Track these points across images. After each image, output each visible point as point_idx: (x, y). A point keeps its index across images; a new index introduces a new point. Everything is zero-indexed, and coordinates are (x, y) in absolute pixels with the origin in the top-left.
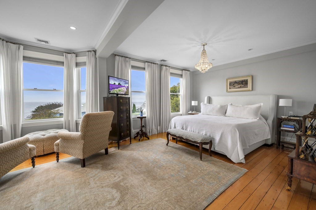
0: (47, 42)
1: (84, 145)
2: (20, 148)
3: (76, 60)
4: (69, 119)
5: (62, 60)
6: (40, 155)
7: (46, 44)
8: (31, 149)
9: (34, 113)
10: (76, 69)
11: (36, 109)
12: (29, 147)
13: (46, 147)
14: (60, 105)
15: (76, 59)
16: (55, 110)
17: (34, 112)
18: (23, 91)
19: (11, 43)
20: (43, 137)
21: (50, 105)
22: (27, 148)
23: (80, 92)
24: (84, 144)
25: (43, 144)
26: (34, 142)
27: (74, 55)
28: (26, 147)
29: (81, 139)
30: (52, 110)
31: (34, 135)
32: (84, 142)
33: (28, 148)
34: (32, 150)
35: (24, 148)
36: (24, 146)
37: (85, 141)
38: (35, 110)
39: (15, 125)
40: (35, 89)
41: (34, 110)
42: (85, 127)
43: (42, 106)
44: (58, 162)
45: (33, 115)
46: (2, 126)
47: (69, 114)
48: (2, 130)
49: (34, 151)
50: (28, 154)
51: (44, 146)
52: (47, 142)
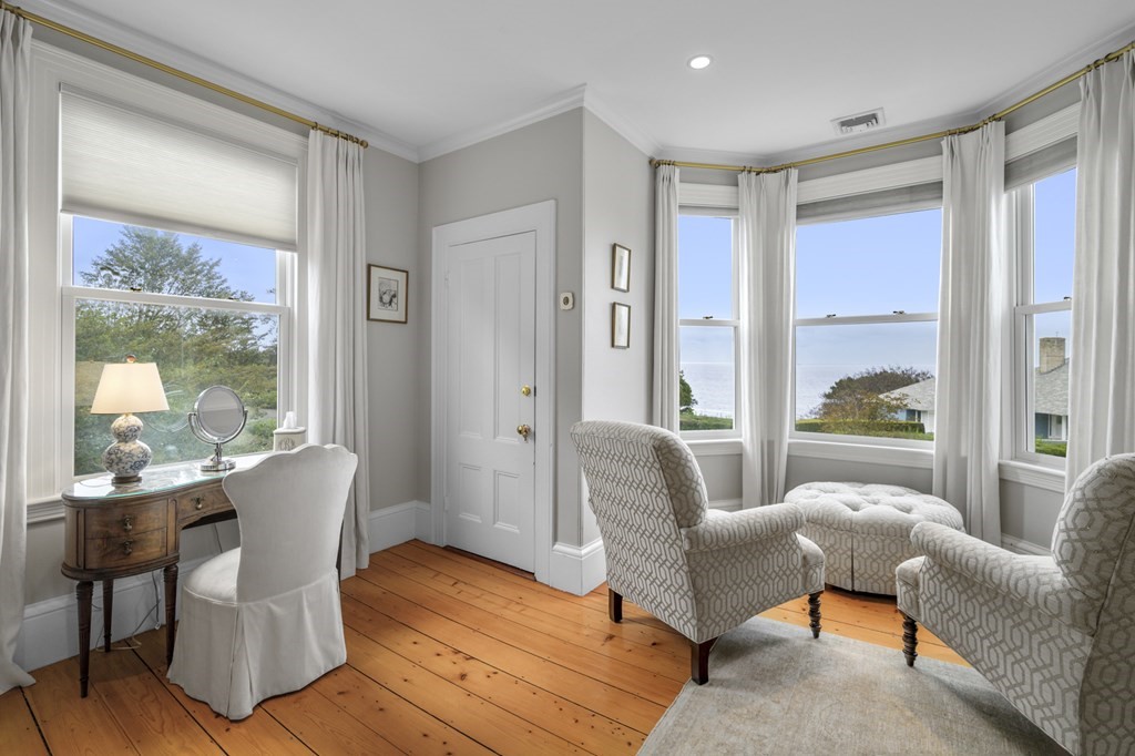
0: (871, 118)
1: (1088, 671)
2: (776, 544)
3: (1007, 150)
4: (963, 454)
5: (931, 177)
6: (837, 585)
7: (873, 128)
8: (809, 557)
9: (828, 401)
10: (1004, 197)
11: (833, 388)
12: (801, 549)
13: (859, 562)
14: (909, 377)
15: (1007, 144)
16: (893, 396)
17: (828, 396)
18: (794, 327)
19: (768, 172)
20: (849, 513)
21: (876, 374)
22: (795, 552)
23: (1028, 317)
24: (1091, 661)
25: (849, 546)
26: (822, 524)
27: (995, 130)
28: (794, 547)
29: (1066, 619)
30: (881, 396)
31: (823, 494)
32: (1095, 647)
33: (798, 551)
34: (812, 563)
35: (787, 547)
36: (787, 542)
37: (1104, 646)
38: (831, 391)
39: (771, 444)
40: (829, 316)
41: (829, 391)
42: (1104, 550)
43: (849, 378)
44: (911, 664)
45: (825, 405)
46: (741, 440)
47: (964, 428)
48: (741, 455)
49: (818, 570)
50: (800, 577)
51: (855, 554)
52: (864, 539)
